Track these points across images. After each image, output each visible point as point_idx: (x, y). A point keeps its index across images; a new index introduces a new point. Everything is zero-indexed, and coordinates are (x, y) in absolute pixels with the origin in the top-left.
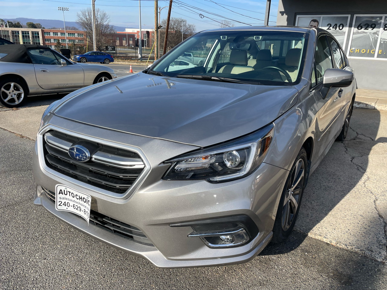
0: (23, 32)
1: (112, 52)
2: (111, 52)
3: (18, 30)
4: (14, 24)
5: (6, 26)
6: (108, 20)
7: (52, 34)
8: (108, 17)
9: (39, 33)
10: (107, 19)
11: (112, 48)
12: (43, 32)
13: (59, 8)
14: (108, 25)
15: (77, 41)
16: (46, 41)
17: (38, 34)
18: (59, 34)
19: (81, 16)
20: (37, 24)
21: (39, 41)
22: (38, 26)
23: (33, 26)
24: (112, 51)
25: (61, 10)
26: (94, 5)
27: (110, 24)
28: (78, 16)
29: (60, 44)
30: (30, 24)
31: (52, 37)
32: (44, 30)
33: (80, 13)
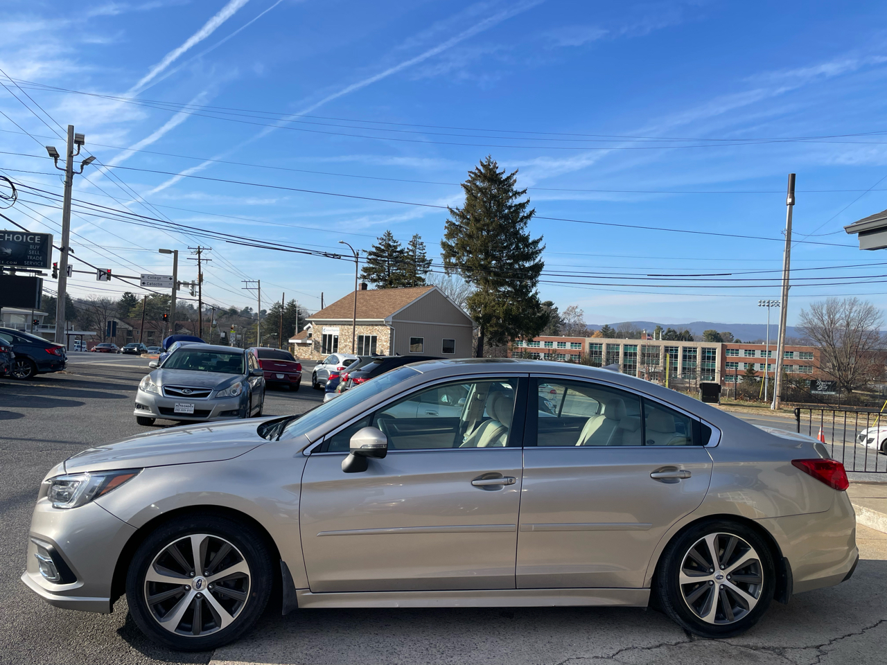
0: (685, 349)
1: (827, 393)
2: (824, 393)
3: (677, 345)
4: (678, 333)
5: (657, 338)
6: (878, 321)
7: (742, 353)
8: (879, 314)
9: (717, 351)
10: (875, 320)
11: (827, 385)
12: (724, 349)
13: (760, 302)
14: (877, 333)
15: (795, 367)
16: (728, 365)
17: (714, 353)
18: (758, 354)
19: (811, 316)
20: (725, 334)
21: (713, 365)
22: (727, 338)
23: (715, 337)
24: (826, 391)
25: (764, 306)
26: (787, 296)
27: (882, 329)
28: (804, 315)
29: (753, 374)
30: (710, 334)
31: (741, 360)
32: (726, 346)
33: (809, 310)
